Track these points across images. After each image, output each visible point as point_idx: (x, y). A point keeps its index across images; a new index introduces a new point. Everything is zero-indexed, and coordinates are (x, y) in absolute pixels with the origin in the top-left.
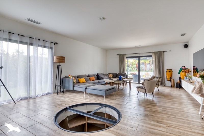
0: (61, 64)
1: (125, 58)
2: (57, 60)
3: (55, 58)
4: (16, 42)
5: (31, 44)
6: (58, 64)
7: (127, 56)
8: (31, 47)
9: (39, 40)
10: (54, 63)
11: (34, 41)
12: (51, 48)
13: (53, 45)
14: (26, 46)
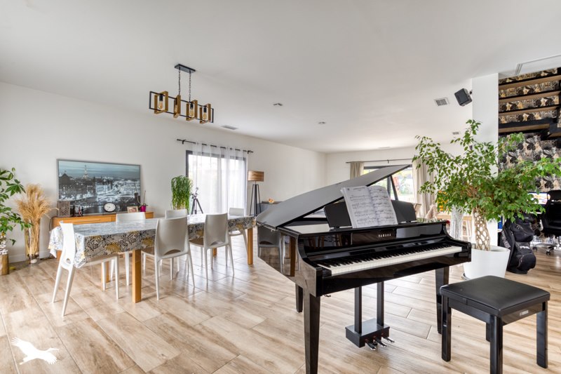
0: (258, 183)
1: (362, 168)
2: (254, 177)
3: (250, 173)
4: (208, 155)
5: (223, 156)
6: (254, 183)
7: (367, 165)
8: (223, 160)
9: (231, 149)
10: (248, 181)
11: (227, 152)
12: (244, 159)
13: (246, 155)
14: (216, 159)
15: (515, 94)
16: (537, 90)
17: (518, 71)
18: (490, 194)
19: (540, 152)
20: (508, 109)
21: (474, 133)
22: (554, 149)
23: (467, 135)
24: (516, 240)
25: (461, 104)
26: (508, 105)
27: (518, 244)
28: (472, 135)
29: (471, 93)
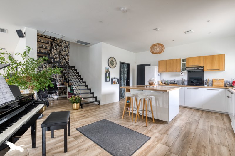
15: (46, 42)
16: (42, 41)
17: (44, 33)
18: (37, 80)
19: (43, 65)
20: (44, 47)
21: (28, 52)
22: (47, 64)
23: (25, 53)
24: (43, 98)
25: (19, 37)
26: (44, 46)
27: (43, 99)
28: (27, 53)
29: (25, 33)
